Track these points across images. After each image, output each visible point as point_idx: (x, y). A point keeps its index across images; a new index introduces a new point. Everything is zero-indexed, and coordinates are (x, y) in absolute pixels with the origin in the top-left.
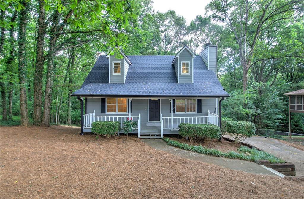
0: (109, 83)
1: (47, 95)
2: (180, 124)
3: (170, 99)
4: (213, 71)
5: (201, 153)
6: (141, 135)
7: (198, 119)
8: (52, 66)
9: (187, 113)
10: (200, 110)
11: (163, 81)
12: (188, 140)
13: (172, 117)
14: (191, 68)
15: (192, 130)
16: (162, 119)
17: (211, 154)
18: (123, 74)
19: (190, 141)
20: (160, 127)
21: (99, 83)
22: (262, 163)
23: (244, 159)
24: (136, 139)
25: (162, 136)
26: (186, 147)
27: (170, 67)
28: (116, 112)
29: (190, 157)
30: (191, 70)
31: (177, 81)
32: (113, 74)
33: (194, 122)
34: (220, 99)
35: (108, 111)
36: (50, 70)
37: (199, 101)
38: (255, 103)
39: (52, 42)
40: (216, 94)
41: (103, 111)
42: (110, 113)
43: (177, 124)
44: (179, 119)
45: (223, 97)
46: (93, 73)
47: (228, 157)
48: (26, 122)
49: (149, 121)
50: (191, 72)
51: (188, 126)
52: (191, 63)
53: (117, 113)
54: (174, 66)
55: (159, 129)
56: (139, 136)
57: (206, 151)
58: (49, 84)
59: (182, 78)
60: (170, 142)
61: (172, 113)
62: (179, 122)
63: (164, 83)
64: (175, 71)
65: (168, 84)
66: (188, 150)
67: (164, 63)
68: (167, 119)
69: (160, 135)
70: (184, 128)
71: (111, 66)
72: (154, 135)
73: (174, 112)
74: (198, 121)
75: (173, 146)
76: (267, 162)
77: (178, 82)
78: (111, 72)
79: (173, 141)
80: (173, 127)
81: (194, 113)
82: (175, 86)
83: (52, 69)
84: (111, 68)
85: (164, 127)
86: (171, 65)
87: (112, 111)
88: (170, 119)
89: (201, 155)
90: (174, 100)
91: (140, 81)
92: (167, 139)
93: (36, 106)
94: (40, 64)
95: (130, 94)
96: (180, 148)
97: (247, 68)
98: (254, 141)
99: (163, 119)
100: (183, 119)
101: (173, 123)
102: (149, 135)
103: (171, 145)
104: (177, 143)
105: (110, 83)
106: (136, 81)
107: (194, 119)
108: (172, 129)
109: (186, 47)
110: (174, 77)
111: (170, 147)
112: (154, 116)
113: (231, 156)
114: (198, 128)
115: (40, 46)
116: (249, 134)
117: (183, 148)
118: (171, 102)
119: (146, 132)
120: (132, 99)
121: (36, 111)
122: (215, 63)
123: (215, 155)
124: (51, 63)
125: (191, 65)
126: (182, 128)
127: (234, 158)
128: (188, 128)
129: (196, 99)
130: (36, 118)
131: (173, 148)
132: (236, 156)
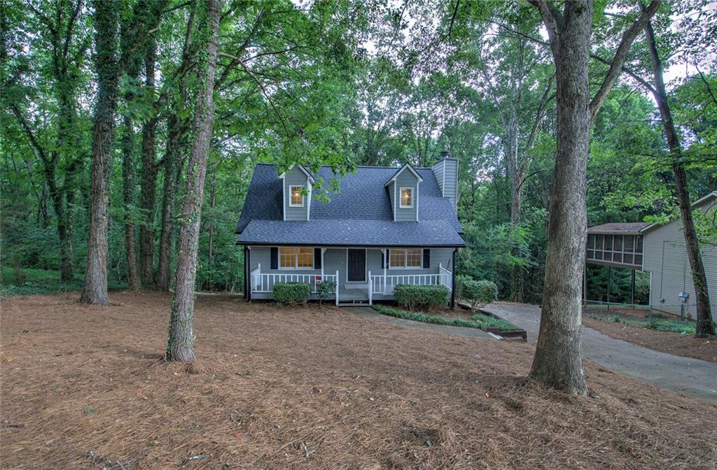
0: (283, 220)
1: (166, 235)
2: (396, 286)
3: (382, 250)
4: (451, 199)
5: (421, 321)
6: (340, 302)
7: (422, 278)
8: (173, 184)
9: (407, 268)
10: (427, 265)
11: (371, 218)
12: (408, 309)
13: (385, 276)
14: (415, 197)
15: (412, 292)
16: (370, 279)
17: (433, 322)
18: (306, 206)
19: (409, 310)
20: (367, 290)
21: (266, 219)
22: (489, 330)
23: (470, 327)
24: (334, 307)
25: (371, 303)
26: (403, 314)
27: (382, 192)
28: (295, 266)
29: (407, 325)
30: (415, 201)
31: (393, 218)
32: (291, 205)
33: (417, 282)
34: (454, 249)
35: (282, 265)
36: (169, 191)
37: (427, 253)
38: (533, 246)
39: (173, 141)
40: (448, 243)
41: (274, 266)
42: (285, 268)
43: (393, 286)
44: (395, 278)
45: (457, 247)
46: (251, 200)
47: (453, 325)
48: (136, 284)
49: (349, 280)
50: (415, 204)
51: (408, 288)
52: (416, 190)
53: (297, 268)
54: (388, 190)
55: (365, 292)
56: (337, 303)
57: (427, 319)
58: (168, 216)
59: (402, 213)
60: (382, 310)
61: (385, 270)
62: (395, 282)
63: (373, 222)
64: (390, 200)
65: (379, 223)
66: (406, 318)
67: (370, 183)
68: (377, 278)
69: (368, 302)
70: (401, 290)
71: (287, 192)
72: (359, 302)
73: (387, 267)
74: (422, 281)
75: (387, 314)
76: (495, 329)
77: (395, 220)
78: (288, 203)
79: (386, 309)
80: (387, 290)
81: (418, 268)
82: (389, 227)
83: (172, 188)
84: (287, 196)
85: (373, 291)
86: (383, 186)
87: (288, 265)
88: (382, 278)
89: (421, 323)
90: (388, 251)
91: (333, 217)
92: (379, 306)
93: (146, 255)
94: (149, 180)
95: (325, 243)
96: (395, 316)
97: (518, 183)
98: (493, 308)
99: (372, 278)
100: (400, 278)
101: (387, 284)
102: (352, 302)
103: (384, 313)
104: (393, 310)
105: (285, 220)
106: (327, 217)
107: (417, 278)
108: (385, 293)
109: (408, 165)
110: (387, 212)
111: (382, 315)
112: (357, 274)
113: (456, 324)
114: (421, 291)
115: (149, 147)
116: (489, 298)
117: (400, 317)
118: (383, 255)
119: (346, 297)
120: (325, 249)
121: (146, 264)
122: (454, 187)
123: (438, 323)
124: (172, 179)
125: (415, 194)
126: (399, 291)
127: (459, 326)
128: (407, 290)
129: (422, 250)
130: (146, 276)
131: (387, 316)
132: (462, 323)
